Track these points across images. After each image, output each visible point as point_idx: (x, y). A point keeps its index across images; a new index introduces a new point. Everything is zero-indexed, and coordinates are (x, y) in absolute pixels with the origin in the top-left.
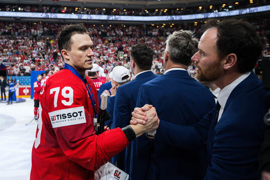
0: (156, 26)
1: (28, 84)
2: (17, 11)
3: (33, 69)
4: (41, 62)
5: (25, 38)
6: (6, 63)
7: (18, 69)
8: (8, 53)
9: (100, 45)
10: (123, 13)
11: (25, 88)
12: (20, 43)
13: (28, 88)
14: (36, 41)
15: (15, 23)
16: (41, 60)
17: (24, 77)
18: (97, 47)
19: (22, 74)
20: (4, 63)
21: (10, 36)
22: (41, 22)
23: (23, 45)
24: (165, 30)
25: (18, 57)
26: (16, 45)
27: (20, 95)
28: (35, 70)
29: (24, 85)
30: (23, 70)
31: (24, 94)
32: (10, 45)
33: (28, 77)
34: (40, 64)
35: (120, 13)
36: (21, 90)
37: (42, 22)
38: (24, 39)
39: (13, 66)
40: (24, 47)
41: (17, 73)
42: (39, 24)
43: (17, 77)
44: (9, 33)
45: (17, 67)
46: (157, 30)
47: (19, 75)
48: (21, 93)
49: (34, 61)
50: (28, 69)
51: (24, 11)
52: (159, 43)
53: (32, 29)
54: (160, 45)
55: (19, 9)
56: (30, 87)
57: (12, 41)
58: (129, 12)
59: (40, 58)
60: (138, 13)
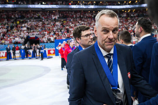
0: (124, 11)
1: (53, 48)
2: (42, 4)
3: (55, 38)
4: (60, 34)
5: (49, 20)
6: (38, 36)
7: (46, 39)
8: (39, 29)
9: (93, 23)
10: (106, 4)
12: (46, 24)
13: (53, 50)
14: (55, 22)
15: (42, 11)
16: (59, 33)
17: (50, 44)
18: (92, 24)
19: (49, 42)
20: (37, 36)
21: (39, 20)
22: (57, 11)
23: (48, 24)
24: (130, 13)
25: (45, 32)
26: (43, 24)
27: (48, 54)
28: (57, 39)
29: (50, 48)
30: (49, 40)
31: (51, 54)
32: (40, 25)
33: (52, 44)
35: (104, 4)
36: (49, 51)
37: (58, 11)
38: (48, 21)
39: (43, 37)
40: (49, 26)
41: (45, 41)
42: (57, 12)
43: (46, 44)
44: (39, 17)
45: (45, 38)
46: (126, 13)
47: (47, 42)
48: (49, 53)
49: (55, 34)
51: (46, 4)
52: (127, 21)
53: (52, 15)
55: (43, 3)
56: (54, 49)
57: (41, 23)
58: (110, 3)
59: (59, 32)
60: (114, 4)
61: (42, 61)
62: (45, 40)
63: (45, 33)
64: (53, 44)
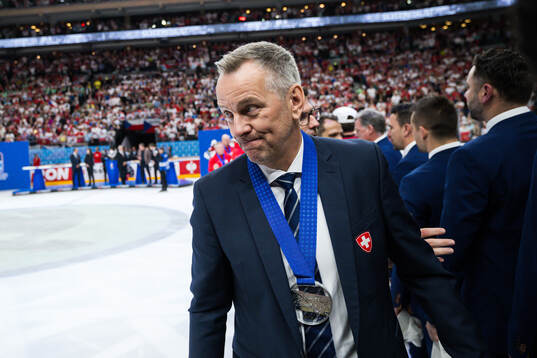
0: (429, 27)
1: (193, 155)
2: (160, 26)
3: (200, 127)
4: (213, 115)
5: (180, 73)
6: (152, 120)
7: (175, 129)
8: (154, 102)
9: (317, 75)
10: (360, 10)
11: (189, 162)
12: (173, 84)
13: (195, 162)
14: (199, 78)
15: (160, 48)
16: (212, 110)
17: (186, 143)
18: (313, 80)
19: (181, 138)
20: (148, 121)
21: (154, 73)
22: (204, 43)
23: (178, 86)
24: (451, 35)
25: (171, 108)
26: (166, 85)
27: (182, 173)
28: (204, 130)
29: (187, 156)
30: (182, 131)
31: (187, 172)
32: (157, 89)
33: (192, 143)
34: (210, 118)
35: (354, 10)
36: (183, 165)
37: (207, 42)
38: (178, 76)
39: (164, 124)
40: (181, 89)
41: (172, 136)
42: (203, 46)
43: (173, 144)
44: (153, 66)
45: (172, 127)
46: (434, 35)
47: (177, 139)
48: (184, 171)
49: (199, 112)
50: (190, 128)
51: (173, 25)
52: (440, 62)
53: (188, 56)
54: (443, 67)
55: (164, 23)
56: (198, 158)
57: (158, 82)
58: (374, 6)
59: (210, 107)
60: (390, 5)
61: (164, 193)
62: (170, 132)
63: (169, 110)
64: (195, 144)
